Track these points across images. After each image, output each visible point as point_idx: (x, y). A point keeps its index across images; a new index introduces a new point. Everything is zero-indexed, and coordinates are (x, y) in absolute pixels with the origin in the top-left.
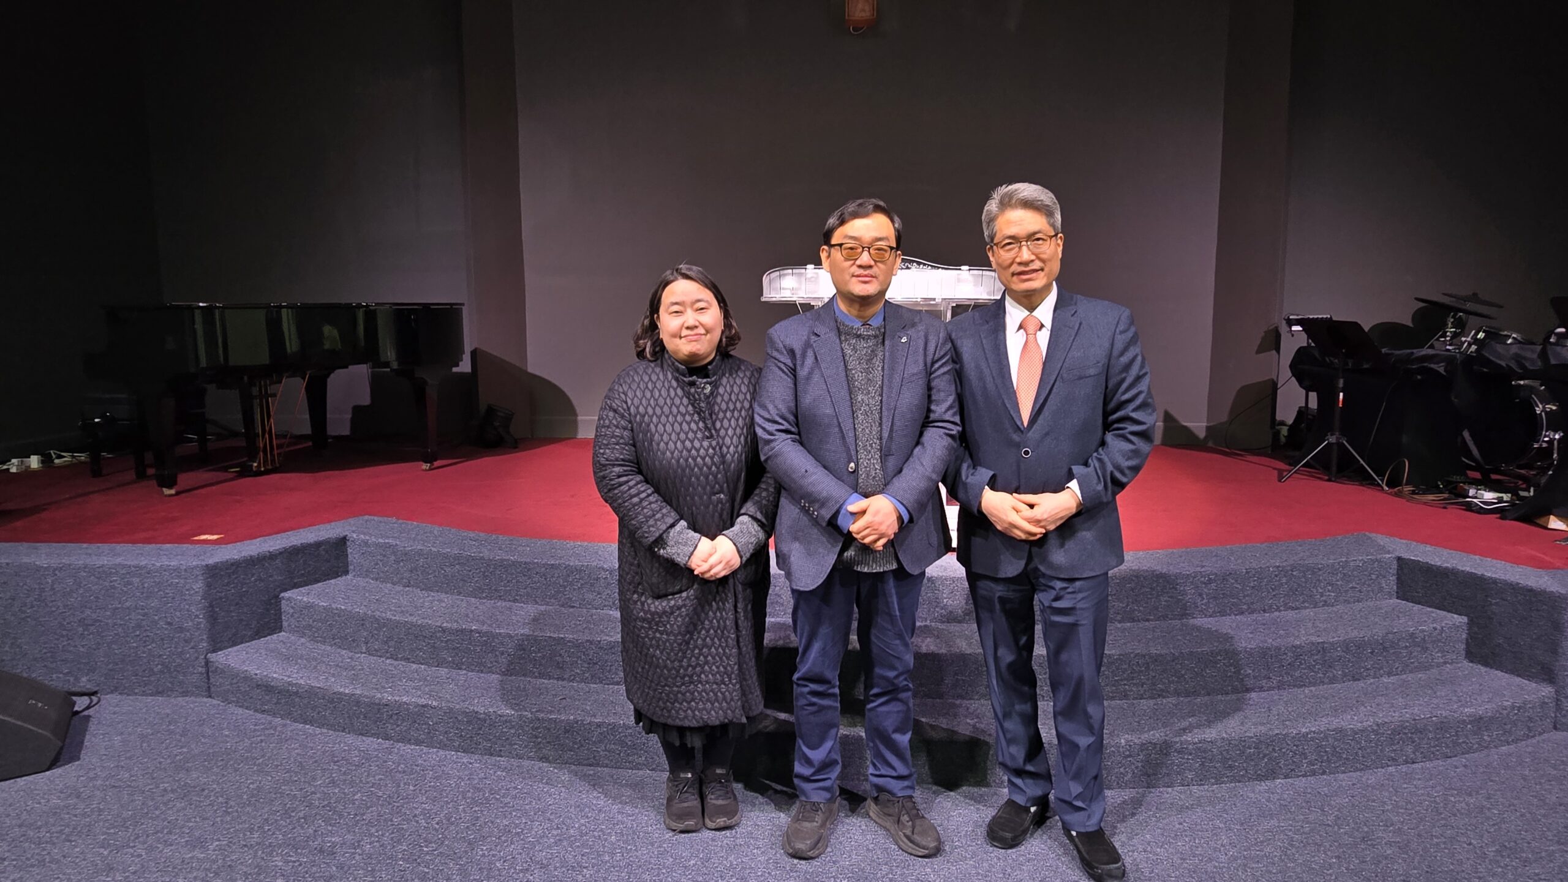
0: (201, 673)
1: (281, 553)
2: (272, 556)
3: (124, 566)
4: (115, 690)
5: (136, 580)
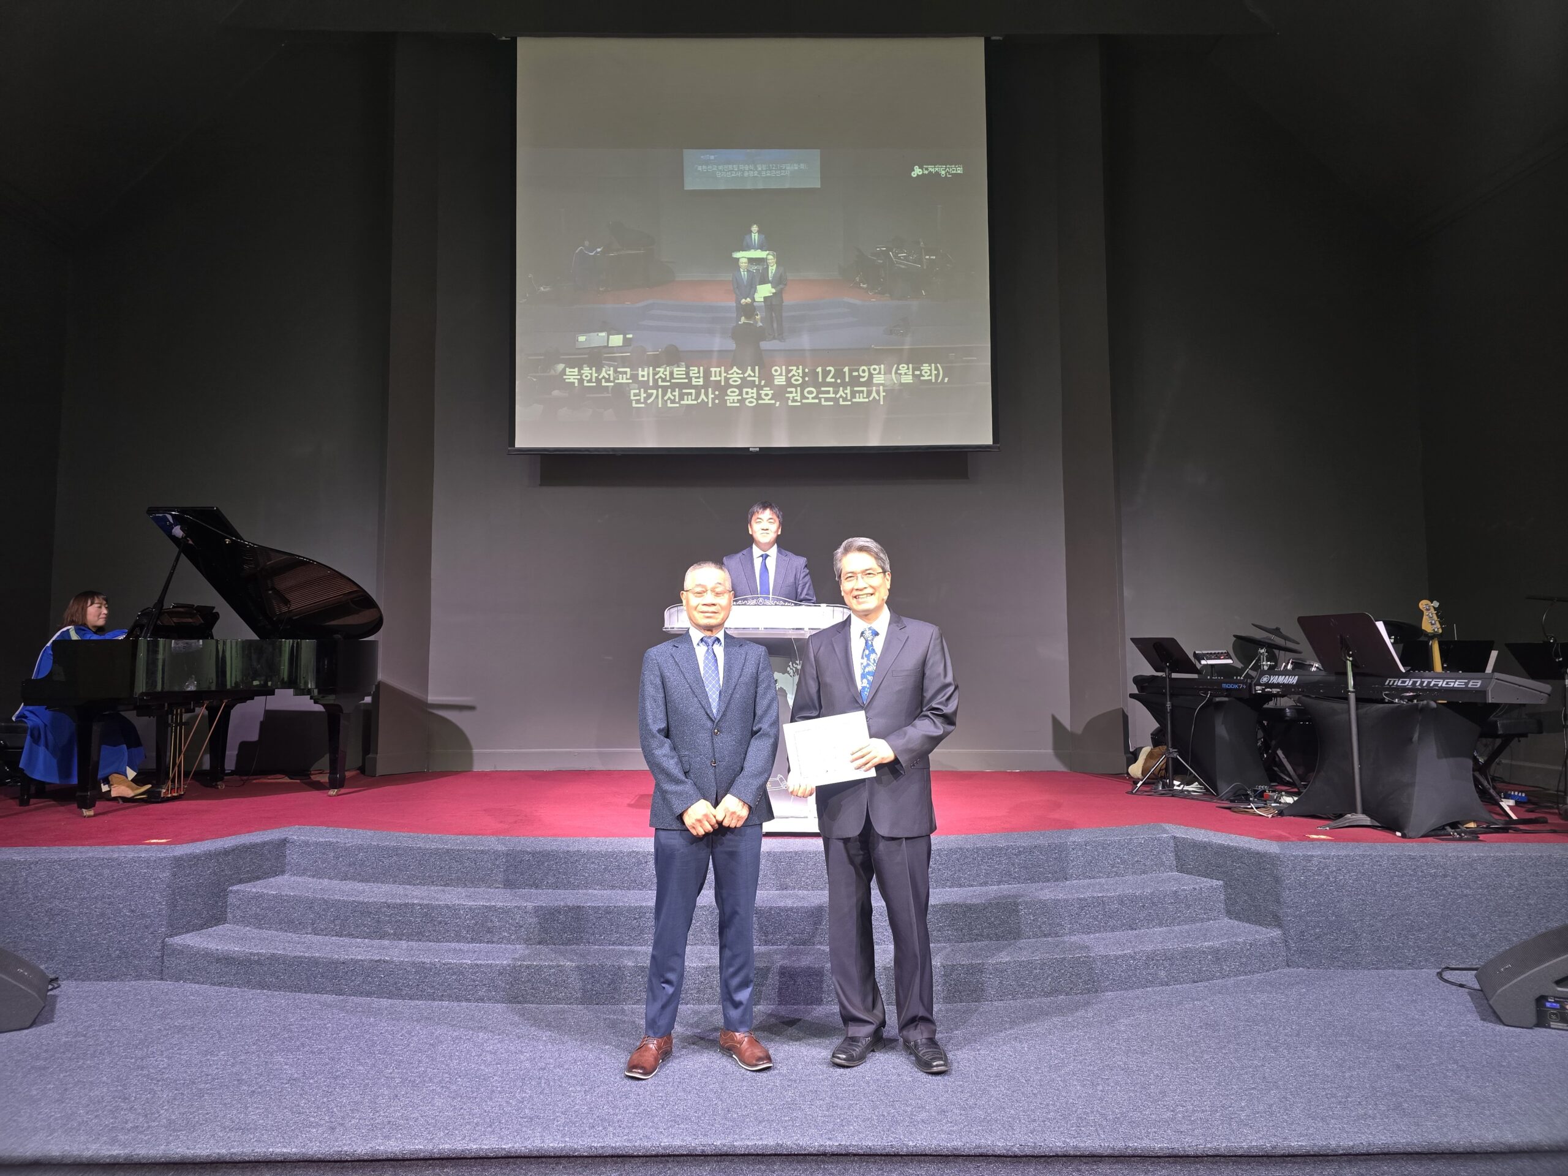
0: (158, 958)
1: (233, 850)
2: (226, 852)
3: (98, 859)
4: (71, 976)
5: (106, 872)
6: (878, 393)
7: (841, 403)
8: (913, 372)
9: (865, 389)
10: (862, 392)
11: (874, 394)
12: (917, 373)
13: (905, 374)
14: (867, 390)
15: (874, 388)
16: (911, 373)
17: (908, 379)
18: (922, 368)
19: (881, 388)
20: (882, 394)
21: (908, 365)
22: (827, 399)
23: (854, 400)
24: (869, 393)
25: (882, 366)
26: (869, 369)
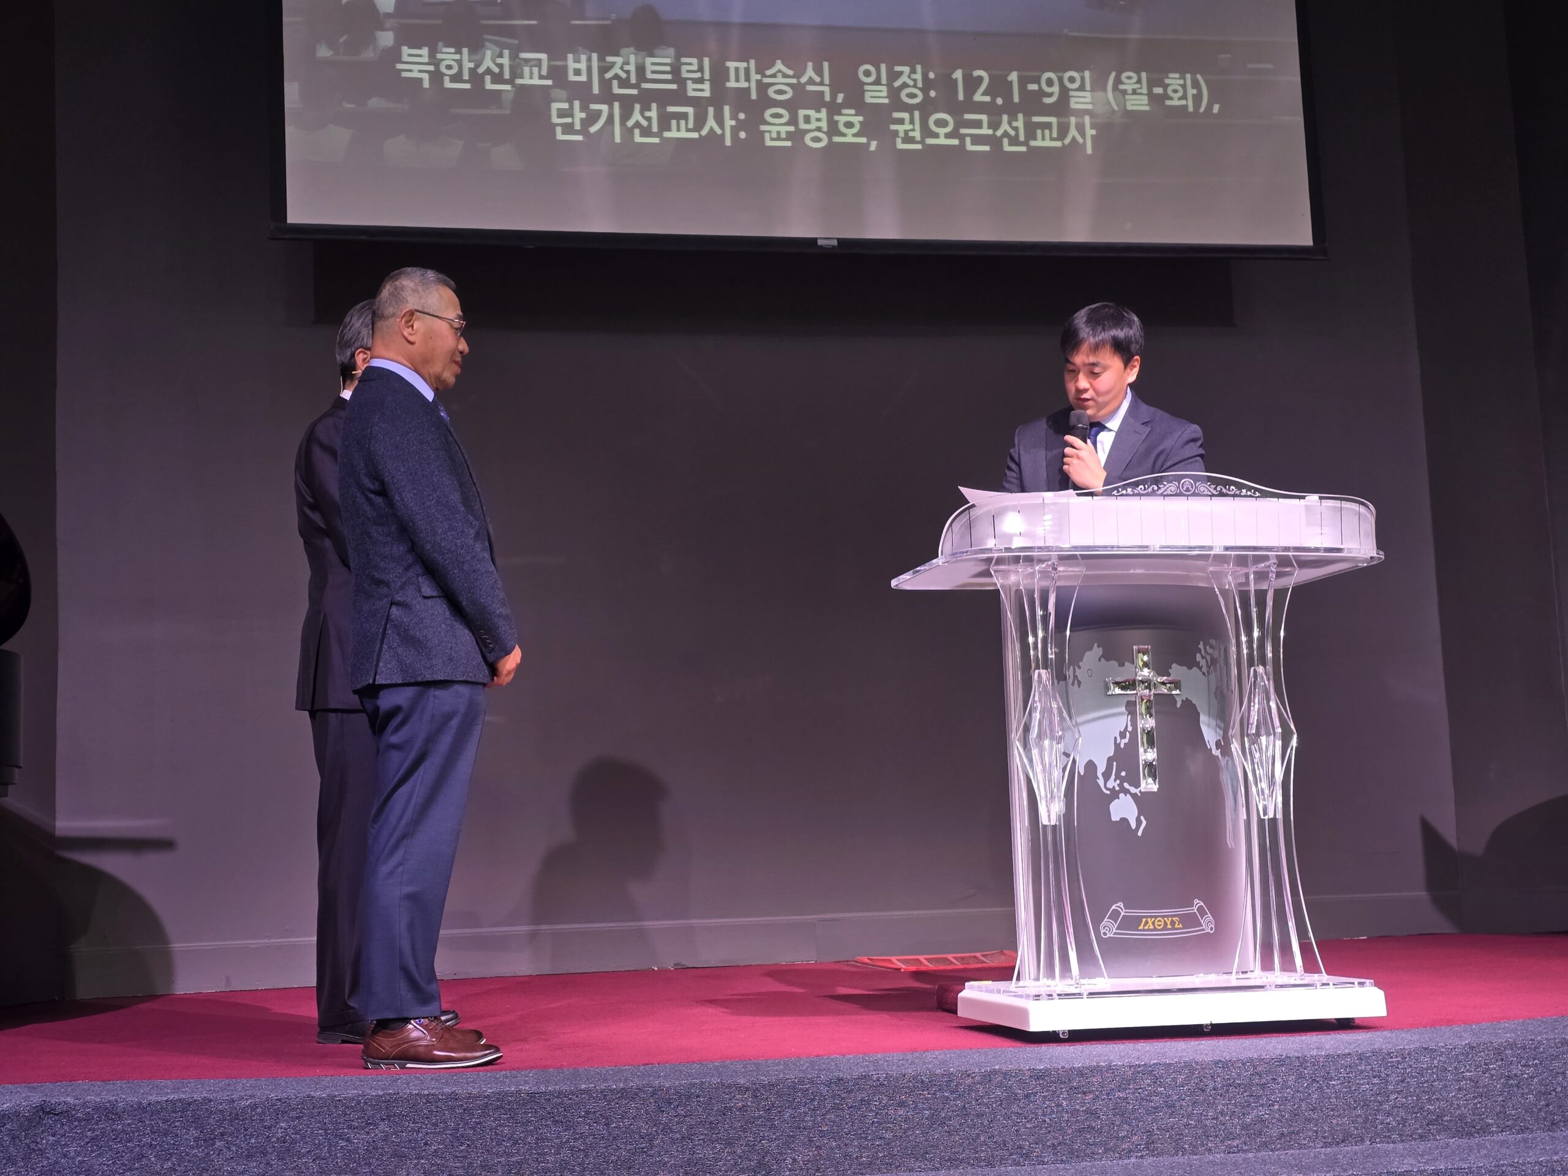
6: (1081, 129)
7: (1007, 148)
8: (1150, 89)
9: (1053, 120)
10: (1048, 126)
11: (1073, 132)
12: (1158, 90)
13: (1134, 92)
14: (1059, 124)
15: (1073, 120)
16: (1145, 91)
17: (1139, 103)
18: (1167, 81)
19: (1087, 119)
20: (1090, 132)
21: (1138, 73)
22: (976, 139)
23: (1033, 143)
24: (1063, 131)
25: (1087, 74)
26: (1061, 80)
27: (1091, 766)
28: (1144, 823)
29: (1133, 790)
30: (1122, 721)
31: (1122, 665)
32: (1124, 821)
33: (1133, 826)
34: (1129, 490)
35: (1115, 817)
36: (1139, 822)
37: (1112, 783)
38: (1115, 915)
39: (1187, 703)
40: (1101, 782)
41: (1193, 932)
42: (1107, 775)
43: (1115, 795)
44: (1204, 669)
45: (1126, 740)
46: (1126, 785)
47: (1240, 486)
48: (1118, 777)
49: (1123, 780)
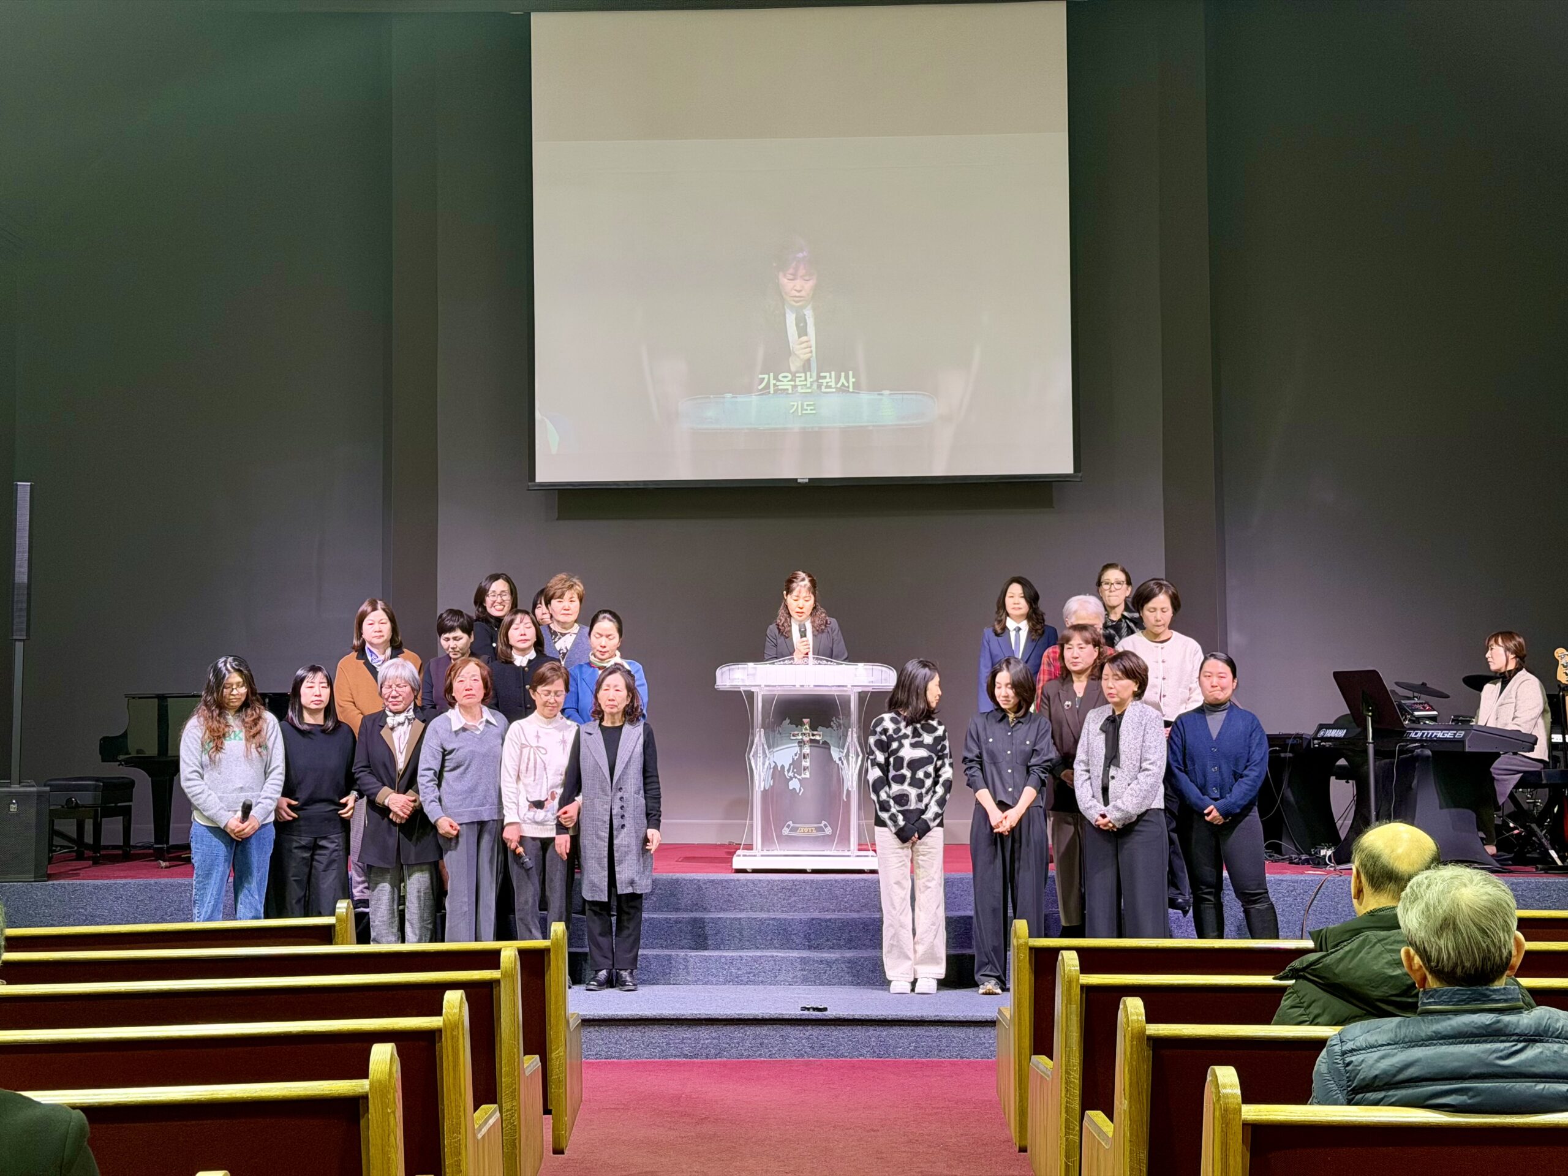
27: (783, 767)
28: (802, 790)
29: (798, 777)
30: (798, 749)
31: (797, 727)
32: (794, 789)
33: (798, 791)
34: (782, 663)
35: (791, 788)
36: (800, 790)
37: (791, 774)
38: (789, 826)
39: (825, 743)
40: (786, 773)
41: (820, 834)
42: (788, 771)
43: (791, 778)
44: (835, 728)
45: (797, 757)
46: (796, 775)
47: (827, 661)
48: (793, 771)
49: (795, 773)
